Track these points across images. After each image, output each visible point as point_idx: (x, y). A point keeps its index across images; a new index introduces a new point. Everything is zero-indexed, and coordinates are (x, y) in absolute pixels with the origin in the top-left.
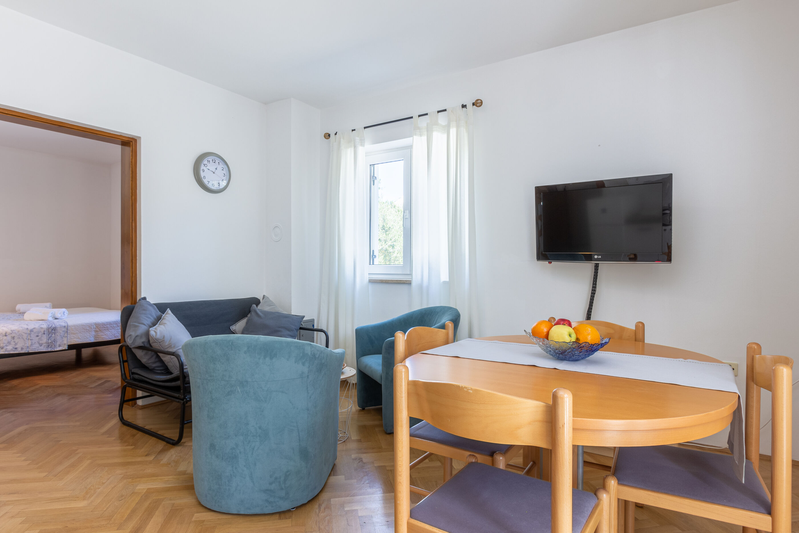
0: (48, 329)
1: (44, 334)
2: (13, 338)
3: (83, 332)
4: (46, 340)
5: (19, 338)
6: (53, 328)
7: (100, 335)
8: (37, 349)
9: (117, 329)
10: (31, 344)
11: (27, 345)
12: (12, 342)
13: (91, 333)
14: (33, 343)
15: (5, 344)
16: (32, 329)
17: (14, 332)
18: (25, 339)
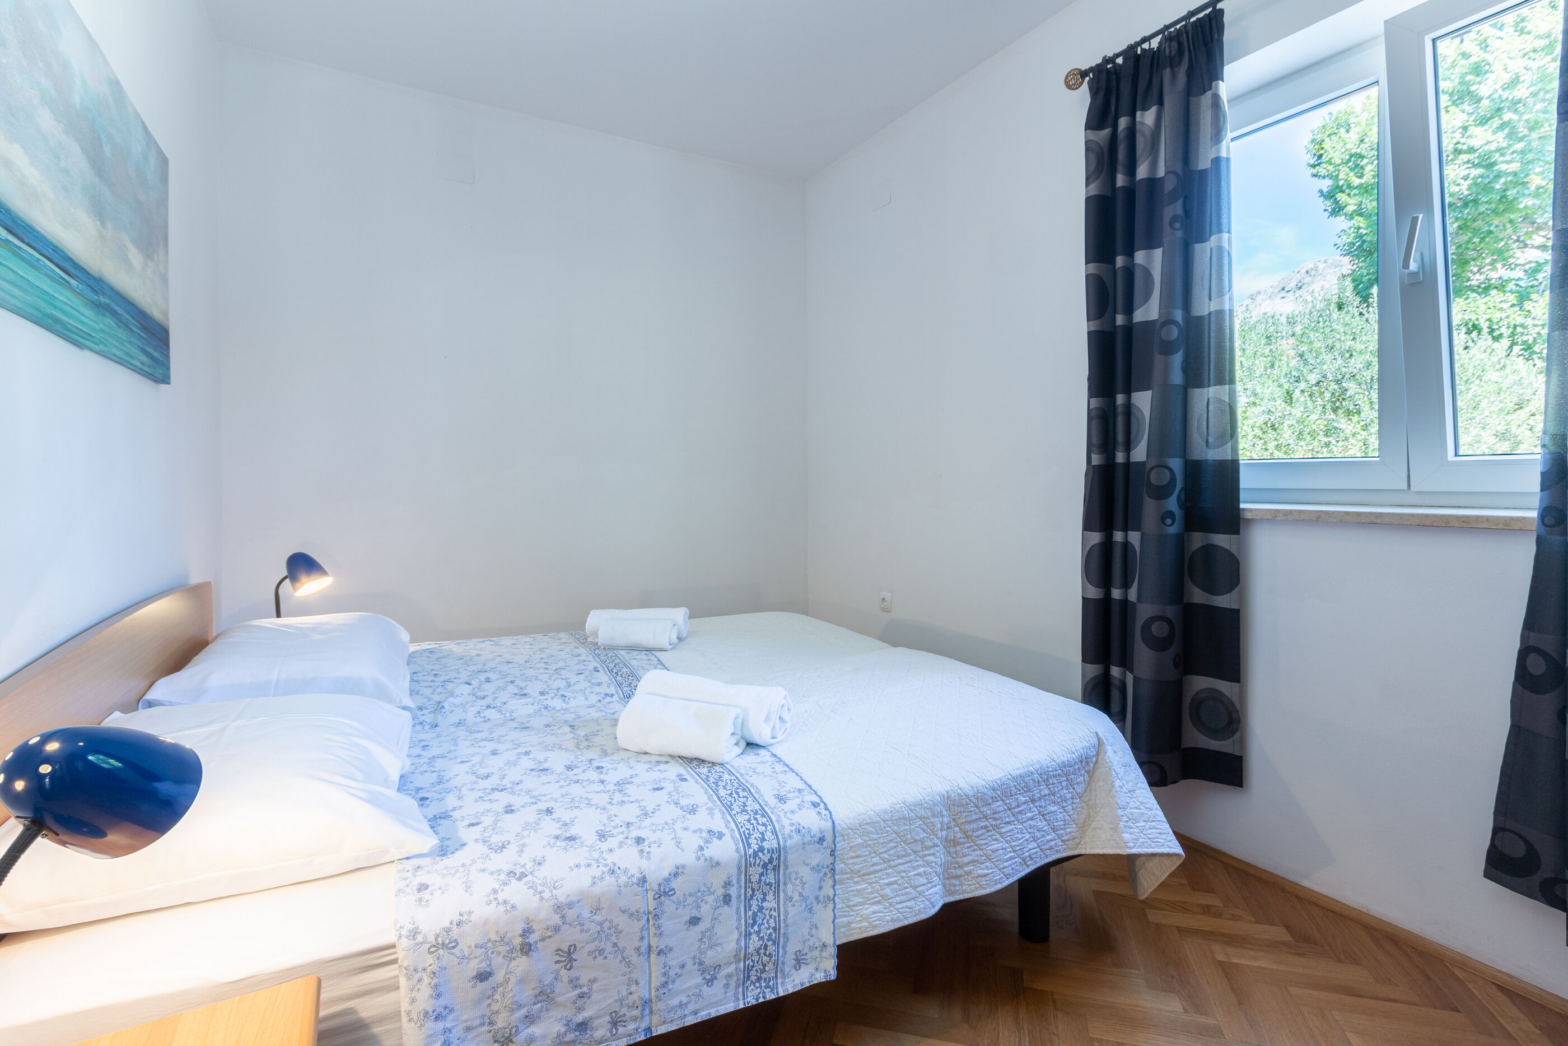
0: (746, 864)
1: (727, 899)
2: (568, 956)
3: (899, 857)
4: (738, 940)
5: (601, 952)
6: (766, 858)
7: (966, 860)
8: (691, 1007)
9: (1029, 815)
10: (664, 979)
11: (641, 992)
12: (559, 988)
13: (932, 858)
14: (672, 973)
15: (521, 1006)
16: (667, 880)
17: (571, 914)
18: (630, 952)
